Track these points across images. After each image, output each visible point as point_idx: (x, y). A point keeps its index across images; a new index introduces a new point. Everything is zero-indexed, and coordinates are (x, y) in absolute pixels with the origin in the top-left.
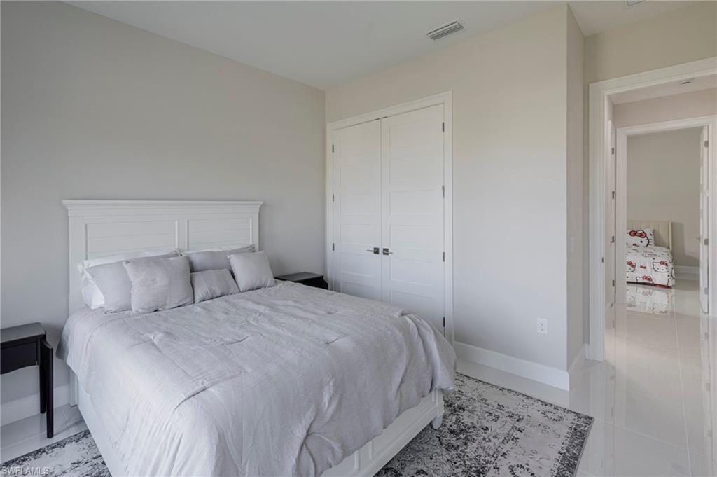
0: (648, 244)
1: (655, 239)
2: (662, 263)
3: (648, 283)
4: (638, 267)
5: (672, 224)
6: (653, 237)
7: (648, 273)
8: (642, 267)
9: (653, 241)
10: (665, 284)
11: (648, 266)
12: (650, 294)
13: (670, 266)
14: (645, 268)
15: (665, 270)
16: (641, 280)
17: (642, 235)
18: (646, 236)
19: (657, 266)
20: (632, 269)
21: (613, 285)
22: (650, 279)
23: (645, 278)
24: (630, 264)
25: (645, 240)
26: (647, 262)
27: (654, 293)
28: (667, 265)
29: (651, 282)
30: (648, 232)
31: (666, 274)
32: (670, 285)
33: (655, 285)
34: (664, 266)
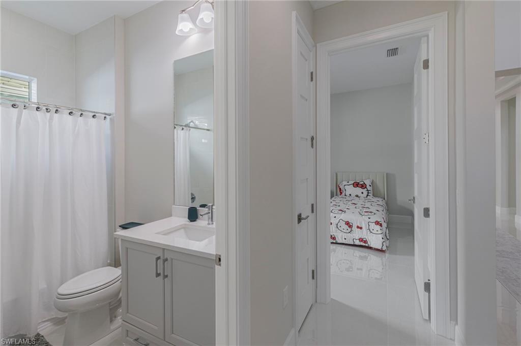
0: (368, 195)
1: (373, 190)
2: (377, 223)
3: (364, 245)
4: (354, 228)
5: (387, 174)
6: (371, 187)
7: (364, 234)
8: (358, 227)
9: (371, 192)
10: (380, 248)
11: (363, 226)
12: (366, 258)
13: (385, 225)
14: (361, 228)
15: (380, 232)
16: (357, 242)
17: (363, 186)
18: (366, 187)
19: (373, 226)
20: (349, 229)
21: (313, 278)
22: (365, 242)
23: (361, 240)
24: (347, 223)
25: (365, 191)
26: (362, 221)
27: (369, 257)
28: (381, 225)
29: (367, 245)
30: (368, 182)
31: (381, 236)
32: (384, 248)
33: (370, 248)
34: (378, 227)
